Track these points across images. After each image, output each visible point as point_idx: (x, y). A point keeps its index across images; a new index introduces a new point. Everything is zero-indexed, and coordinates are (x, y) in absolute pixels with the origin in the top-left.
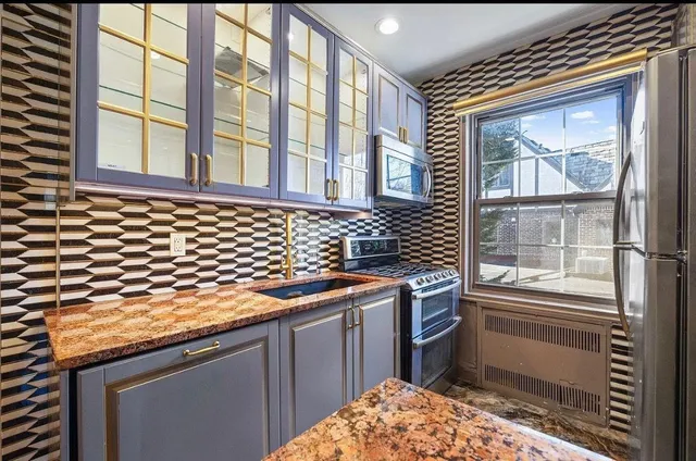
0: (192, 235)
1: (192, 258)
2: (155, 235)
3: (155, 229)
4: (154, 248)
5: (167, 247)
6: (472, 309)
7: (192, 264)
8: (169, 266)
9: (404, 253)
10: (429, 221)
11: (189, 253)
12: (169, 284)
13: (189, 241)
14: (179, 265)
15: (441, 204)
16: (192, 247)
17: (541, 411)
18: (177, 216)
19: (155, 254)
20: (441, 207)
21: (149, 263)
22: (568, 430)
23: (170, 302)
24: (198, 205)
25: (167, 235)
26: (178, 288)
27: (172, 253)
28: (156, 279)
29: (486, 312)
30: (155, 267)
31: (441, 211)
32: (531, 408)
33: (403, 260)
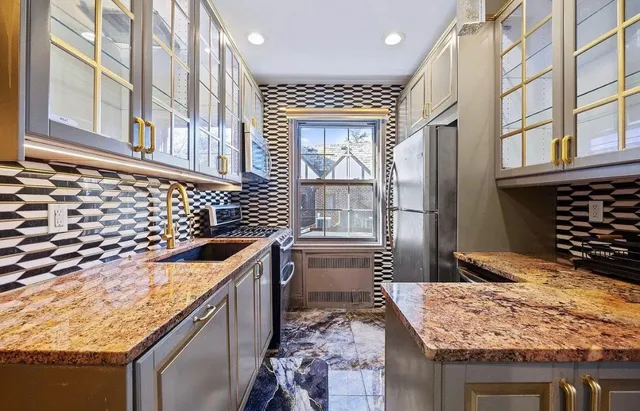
0: (74, 206)
1: (74, 234)
2: (28, 207)
3: (28, 198)
4: (28, 224)
5: (44, 222)
6: (298, 255)
7: (75, 241)
8: (47, 246)
9: (244, 219)
10: (265, 193)
11: (72, 227)
12: (46, 269)
13: (72, 213)
14: (59, 243)
15: (275, 181)
16: (75, 220)
17: (343, 310)
18: (55, 182)
19: (29, 232)
20: (275, 183)
21: (21, 244)
22: (359, 315)
23: (49, 292)
24: (80, 170)
25: (44, 207)
26: (58, 273)
27: (51, 229)
28: (29, 265)
29: (308, 256)
30: (29, 248)
31: (275, 186)
32: (338, 310)
33: (243, 224)
